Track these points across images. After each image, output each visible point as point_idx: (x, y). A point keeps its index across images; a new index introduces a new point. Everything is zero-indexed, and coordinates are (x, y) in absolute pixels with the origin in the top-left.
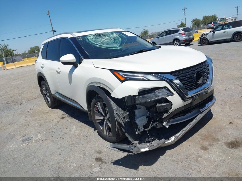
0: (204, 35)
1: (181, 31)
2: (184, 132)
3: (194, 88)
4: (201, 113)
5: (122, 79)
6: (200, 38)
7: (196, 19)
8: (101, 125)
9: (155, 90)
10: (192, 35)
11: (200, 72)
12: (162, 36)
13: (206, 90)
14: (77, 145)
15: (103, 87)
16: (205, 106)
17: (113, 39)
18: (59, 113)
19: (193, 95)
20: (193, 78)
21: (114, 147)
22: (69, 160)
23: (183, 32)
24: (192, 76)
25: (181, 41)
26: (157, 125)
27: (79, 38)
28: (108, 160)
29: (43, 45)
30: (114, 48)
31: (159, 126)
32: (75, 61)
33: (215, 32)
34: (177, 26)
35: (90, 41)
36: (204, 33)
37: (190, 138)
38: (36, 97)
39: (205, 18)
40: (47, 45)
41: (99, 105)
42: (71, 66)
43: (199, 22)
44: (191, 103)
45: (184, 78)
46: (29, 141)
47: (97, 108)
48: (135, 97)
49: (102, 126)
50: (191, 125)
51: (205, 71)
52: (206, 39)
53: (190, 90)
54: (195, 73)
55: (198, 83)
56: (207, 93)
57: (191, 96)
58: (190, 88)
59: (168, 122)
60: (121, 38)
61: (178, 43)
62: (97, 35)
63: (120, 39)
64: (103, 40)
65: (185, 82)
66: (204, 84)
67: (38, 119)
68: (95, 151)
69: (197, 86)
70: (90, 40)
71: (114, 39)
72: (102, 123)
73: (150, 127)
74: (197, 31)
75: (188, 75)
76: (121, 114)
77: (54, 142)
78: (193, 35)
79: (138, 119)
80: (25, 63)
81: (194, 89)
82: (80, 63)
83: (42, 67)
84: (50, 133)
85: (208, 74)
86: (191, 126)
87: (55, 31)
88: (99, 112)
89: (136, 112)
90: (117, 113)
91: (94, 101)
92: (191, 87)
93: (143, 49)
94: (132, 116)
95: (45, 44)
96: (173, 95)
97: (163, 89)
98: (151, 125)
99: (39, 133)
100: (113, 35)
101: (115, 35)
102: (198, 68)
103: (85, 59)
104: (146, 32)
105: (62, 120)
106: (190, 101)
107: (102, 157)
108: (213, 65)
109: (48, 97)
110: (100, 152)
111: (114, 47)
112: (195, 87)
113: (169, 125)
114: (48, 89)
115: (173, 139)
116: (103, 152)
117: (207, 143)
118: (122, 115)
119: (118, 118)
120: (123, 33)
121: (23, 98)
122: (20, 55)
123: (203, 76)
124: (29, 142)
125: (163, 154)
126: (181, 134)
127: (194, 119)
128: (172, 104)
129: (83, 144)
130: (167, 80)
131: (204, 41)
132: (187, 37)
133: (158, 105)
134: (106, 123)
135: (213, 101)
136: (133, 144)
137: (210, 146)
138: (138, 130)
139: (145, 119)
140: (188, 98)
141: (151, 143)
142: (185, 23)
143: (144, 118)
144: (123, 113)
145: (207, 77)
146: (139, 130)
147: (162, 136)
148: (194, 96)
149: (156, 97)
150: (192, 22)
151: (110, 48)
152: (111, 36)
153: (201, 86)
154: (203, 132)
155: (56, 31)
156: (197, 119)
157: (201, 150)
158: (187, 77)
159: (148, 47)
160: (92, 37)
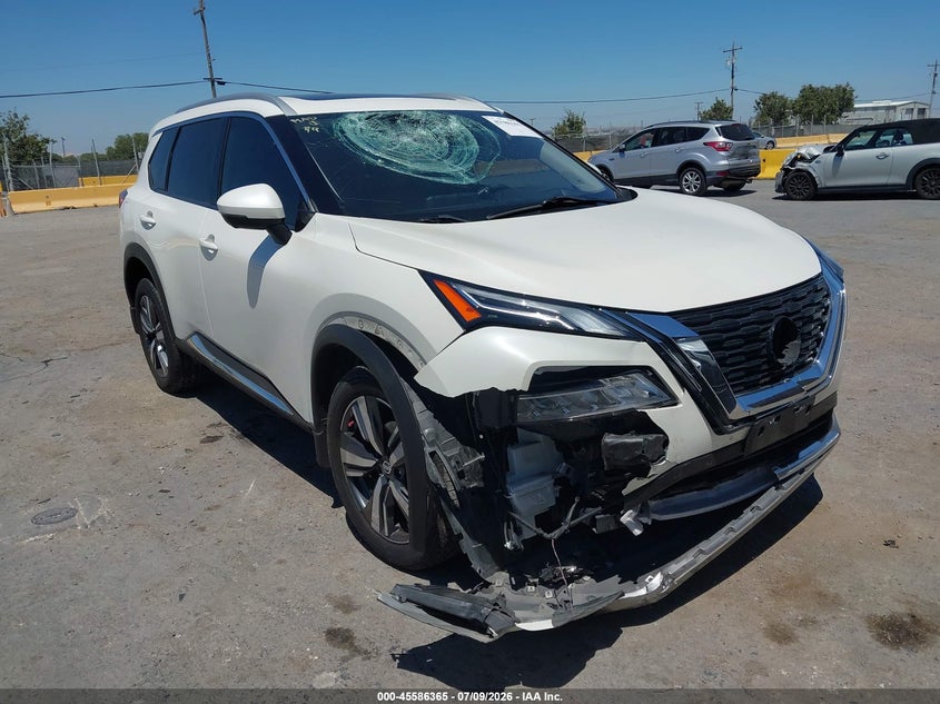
0: (803, 159)
1: (714, 136)
2: (702, 559)
3: (762, 381)
4: (778, 484)
5: (470, 316)
6: (783, 169)
7: (774, 95)
8: (361, 492)
9: (603, 377)
10: (754, 154)
11: (791, 318)
12: (639, 147)
13: (810, 394)
14: (256, 565)
15: (384, 338)
16: (797, 458)
17: (445, 143)
18: (198, 414)
19: (754, 412)
20: (763, 340)
21: (408, 600)
22: (217, 626)
23: (721, 139)
24: (759, 333)
25: (710, 173)
26: (593, 520)
27: (306, 123)
28: (378, 644)
29: (157, 132)
30: (444, 181)
31: (603, 524)
32: (281, 215)
33: (846, 154)
34: (699, 114)
35: (349, 140)
36: (803, 151)
37: (724, 585)
38: (114, 339)
39: (809, 94)
40: (175, 135)
41: (362, 410)
42: (263, 234)
43: (784, 106)
44: (742, 443)
45: (725, 336)
46: (60, 525)
47: (353, 418)
48: (516, 399)
49: (368, 496)
50: (732, 530)
51: (811, 317)
52: (806, 177)
53: (746, 389)
54: (771, 321)
55: (780, 361)
56: (809, 408)
57: (746, 415)
58: (745, 380)
59: (641, 513)
60: (480, 138)
61: (697, 180)
62: (382, 119)
63: (475, 146)
64: (406, 139)
65: (727, 353)
66: (802, 366)
67: (110, 434)
68: (329, 598)
69: (777, 375)
70: (349, 134)
71: (450, 143)
72: (366, 482)
73: (564, 527)
74: (772, 142)
75: (743, 325)
76: (449, 459)
77: (162, 539)
78: (756, 154)
79: (520, 488)
80: (86, 195)
81: (762, 385)
82: (300, 227)
83: (146, 225)
84: (150, 497)
85: (822, 330)
86: (732, 536)
87: (219, 83)
88: (358, 435)
89: (515, 455)
90: (433, 454)
91: (342, 387)
92: (752, 378)
93: (565, 194)
94: (495, 472)
95: (165, 131)
96: (676, 404)
97: (634, 375)
98: (572, 519)
99: (106, 493)
100: (447, 123)
101: (455, 125)
102: (785, 302)
103: (321, 212)
104: (574, 125)
105: (207, 447)
106: (739, 435)
107: (352, 626)
108: (844, 291)
109: (160, 348)
110: (346, 606)
111: (447, 176)
112: (767, 379)
113: (645, 526)
114: (162, 316)
115: (655, 581)
116: (360, 607)
117: (793, 612)
118: (453, 464)
119: (436, 473)
120: (489, 118)
121: (61, 336)
122: (72, 161)
123: (802, 334)
124: (60, 531)
125: (608, 641)
126: (690, 564)
127: (749, 509)
128: (666, 443)
129: (281, 562)
130: (658, 341)
131: (798, 185)
132: (734, 161)
133: (609, 439)
134: (385, 487)
135: (829, 440)
136: (487, 585)
137: (805, 626)
138: (515, 531)
139: (549, 490)
140: (735, 423)
141: (563, 589)
142: (728, 104)
143: (545, 484)
144: (460, 454)
145: (819, 341)
146: (518, 531)
147: (610, 564)
148: (759, 414)
149: (603, 402)
150: (758, 104)
151: (430, 178)
152: (439, 128)
153: (790, 375)
154: (778, 563)
155: (223, 83)
156: (758, 508)
157: (768, 640)
158: (739, 333)
159: (584, 188)
160: (360, 125)
